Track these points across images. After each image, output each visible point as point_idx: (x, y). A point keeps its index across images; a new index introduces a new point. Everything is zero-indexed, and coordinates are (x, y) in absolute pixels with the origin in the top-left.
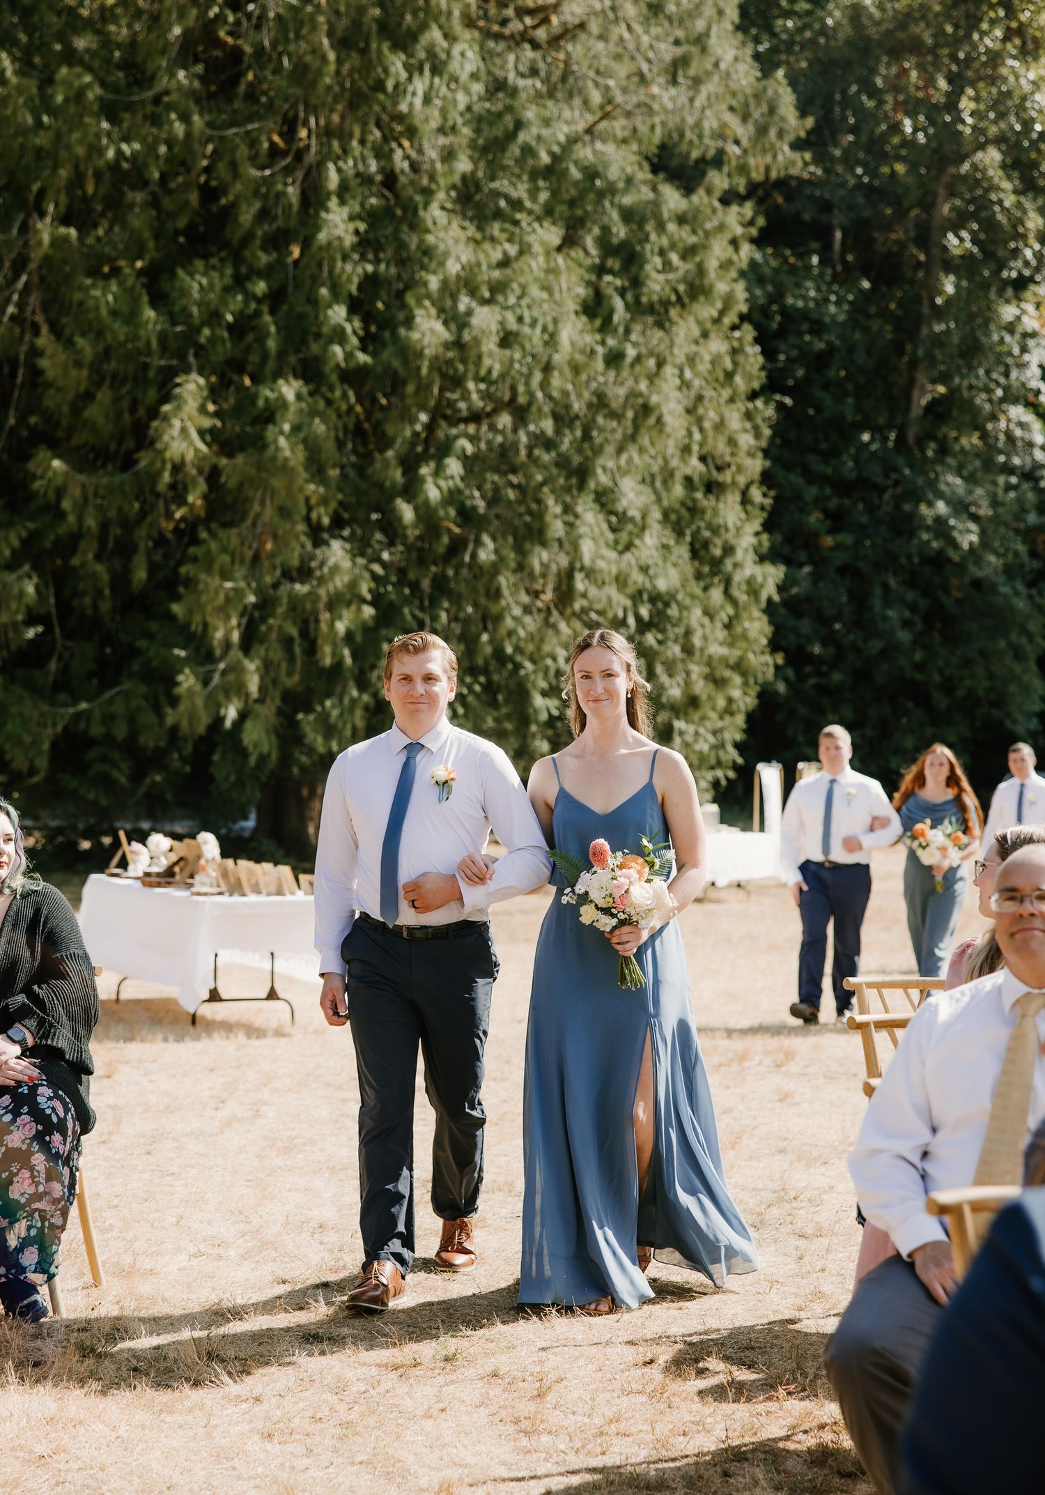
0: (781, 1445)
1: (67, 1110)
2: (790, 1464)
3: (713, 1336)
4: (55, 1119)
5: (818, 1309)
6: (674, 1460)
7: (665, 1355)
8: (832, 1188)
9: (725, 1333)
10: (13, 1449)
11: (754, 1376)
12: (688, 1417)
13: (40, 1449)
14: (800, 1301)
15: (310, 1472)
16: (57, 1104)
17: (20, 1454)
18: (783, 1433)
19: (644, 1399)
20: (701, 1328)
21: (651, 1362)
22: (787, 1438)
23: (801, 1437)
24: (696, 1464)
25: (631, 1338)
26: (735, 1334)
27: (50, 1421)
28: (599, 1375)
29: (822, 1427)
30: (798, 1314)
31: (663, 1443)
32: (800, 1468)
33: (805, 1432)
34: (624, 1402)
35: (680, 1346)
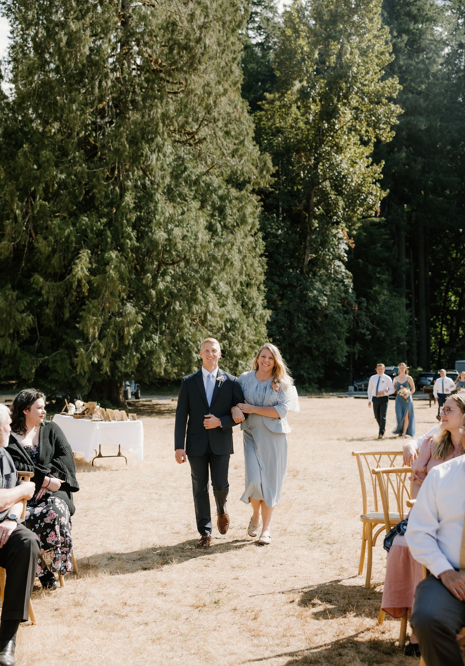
0: (356, 639)
1: (65, 508)
2: (362, 648)
3: (312, 589)
4: (62, 512)
5: (346, 575)
6: (316, 648)
7: (298, 598)
8: (331, 523)
9: (316, 587)
10: (53, 651)
11: (333, 606)
12: (315, 627)
13: (64, 651)
14: (338, 573)
15: (174, 659)
16: (62, 505)
17: (56, 654)
18: (353, 633)
19: (295, 618)
20: (306, 585)
21: (293, 601)
22: (356, 636)
23: (362, 635)
24: (326, 650)
25: (282, 590)
26: (320, 587)
27: (67, 637)
28: (275, 608)
29: (368, 630)
30: (340, 578)
31: (309, 639)
32: (367, 650)
33: (363, 632)
34: (288, 620)
35: (302, 594)
